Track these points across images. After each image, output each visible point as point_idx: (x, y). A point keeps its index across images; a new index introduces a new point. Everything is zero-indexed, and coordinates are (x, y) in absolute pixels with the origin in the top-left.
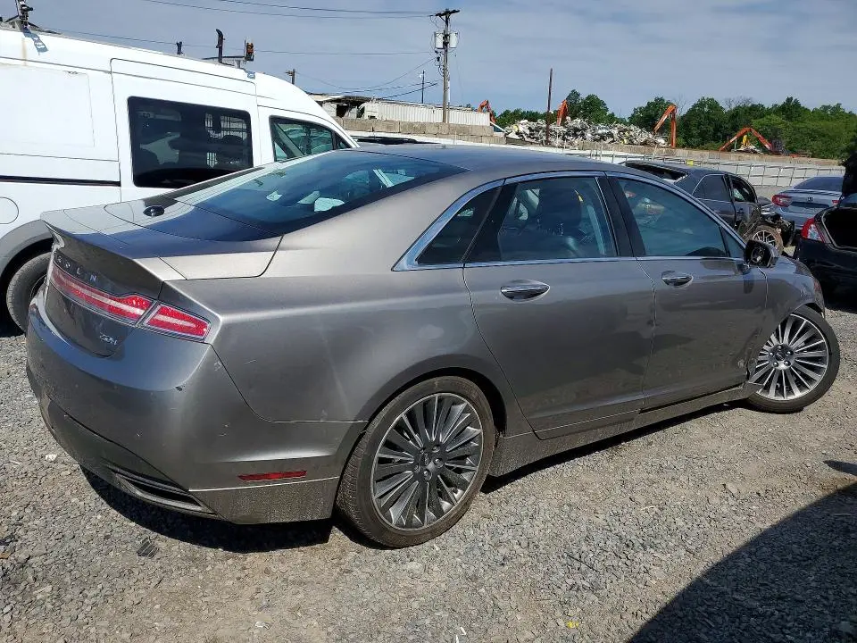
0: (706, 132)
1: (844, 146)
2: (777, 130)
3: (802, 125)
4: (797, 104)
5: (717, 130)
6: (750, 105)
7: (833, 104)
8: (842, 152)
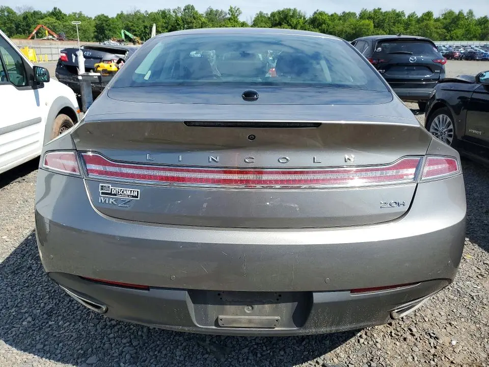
0: (10, 28)
1: (92, 35)
2: (54, 26)
3: (67, 24)
4: (60, 12)
5: (18, 26)
6: (32, 11)
7: (78, 12)
8: (92, 38)
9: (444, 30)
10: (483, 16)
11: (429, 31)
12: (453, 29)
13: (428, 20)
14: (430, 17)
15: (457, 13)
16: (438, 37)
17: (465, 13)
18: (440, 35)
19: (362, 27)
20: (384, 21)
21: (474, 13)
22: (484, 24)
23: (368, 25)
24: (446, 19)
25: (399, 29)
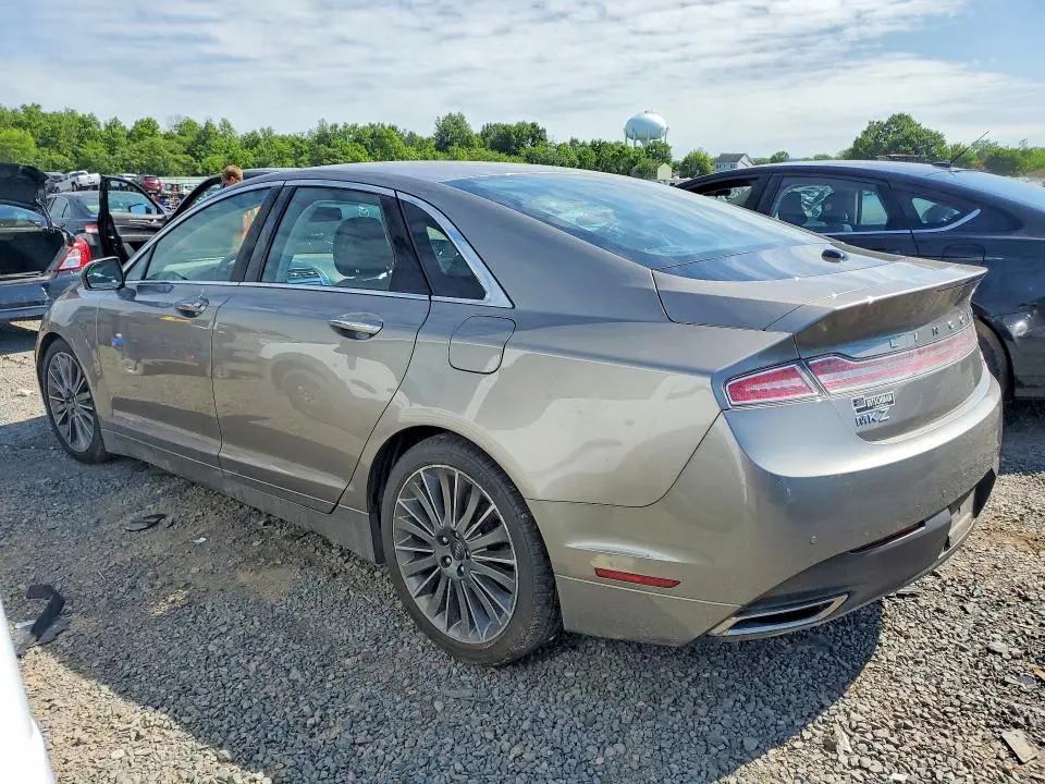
9: (189, 157)
10: (250, 132)
11: (159, 157)
12: (203, 154)
13: (151, 135)
14: (153, 131)
15: (204, 126)
16: (181, 169)
17: (217, 123)
18: (184, 165)
19: (8, 144)
20: (55, 133)
21: (233, 126)
22: (256, 145)
23: (20, 140)
24: (184, 135)
25: (97, 151)
